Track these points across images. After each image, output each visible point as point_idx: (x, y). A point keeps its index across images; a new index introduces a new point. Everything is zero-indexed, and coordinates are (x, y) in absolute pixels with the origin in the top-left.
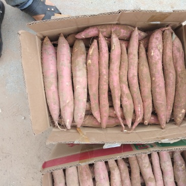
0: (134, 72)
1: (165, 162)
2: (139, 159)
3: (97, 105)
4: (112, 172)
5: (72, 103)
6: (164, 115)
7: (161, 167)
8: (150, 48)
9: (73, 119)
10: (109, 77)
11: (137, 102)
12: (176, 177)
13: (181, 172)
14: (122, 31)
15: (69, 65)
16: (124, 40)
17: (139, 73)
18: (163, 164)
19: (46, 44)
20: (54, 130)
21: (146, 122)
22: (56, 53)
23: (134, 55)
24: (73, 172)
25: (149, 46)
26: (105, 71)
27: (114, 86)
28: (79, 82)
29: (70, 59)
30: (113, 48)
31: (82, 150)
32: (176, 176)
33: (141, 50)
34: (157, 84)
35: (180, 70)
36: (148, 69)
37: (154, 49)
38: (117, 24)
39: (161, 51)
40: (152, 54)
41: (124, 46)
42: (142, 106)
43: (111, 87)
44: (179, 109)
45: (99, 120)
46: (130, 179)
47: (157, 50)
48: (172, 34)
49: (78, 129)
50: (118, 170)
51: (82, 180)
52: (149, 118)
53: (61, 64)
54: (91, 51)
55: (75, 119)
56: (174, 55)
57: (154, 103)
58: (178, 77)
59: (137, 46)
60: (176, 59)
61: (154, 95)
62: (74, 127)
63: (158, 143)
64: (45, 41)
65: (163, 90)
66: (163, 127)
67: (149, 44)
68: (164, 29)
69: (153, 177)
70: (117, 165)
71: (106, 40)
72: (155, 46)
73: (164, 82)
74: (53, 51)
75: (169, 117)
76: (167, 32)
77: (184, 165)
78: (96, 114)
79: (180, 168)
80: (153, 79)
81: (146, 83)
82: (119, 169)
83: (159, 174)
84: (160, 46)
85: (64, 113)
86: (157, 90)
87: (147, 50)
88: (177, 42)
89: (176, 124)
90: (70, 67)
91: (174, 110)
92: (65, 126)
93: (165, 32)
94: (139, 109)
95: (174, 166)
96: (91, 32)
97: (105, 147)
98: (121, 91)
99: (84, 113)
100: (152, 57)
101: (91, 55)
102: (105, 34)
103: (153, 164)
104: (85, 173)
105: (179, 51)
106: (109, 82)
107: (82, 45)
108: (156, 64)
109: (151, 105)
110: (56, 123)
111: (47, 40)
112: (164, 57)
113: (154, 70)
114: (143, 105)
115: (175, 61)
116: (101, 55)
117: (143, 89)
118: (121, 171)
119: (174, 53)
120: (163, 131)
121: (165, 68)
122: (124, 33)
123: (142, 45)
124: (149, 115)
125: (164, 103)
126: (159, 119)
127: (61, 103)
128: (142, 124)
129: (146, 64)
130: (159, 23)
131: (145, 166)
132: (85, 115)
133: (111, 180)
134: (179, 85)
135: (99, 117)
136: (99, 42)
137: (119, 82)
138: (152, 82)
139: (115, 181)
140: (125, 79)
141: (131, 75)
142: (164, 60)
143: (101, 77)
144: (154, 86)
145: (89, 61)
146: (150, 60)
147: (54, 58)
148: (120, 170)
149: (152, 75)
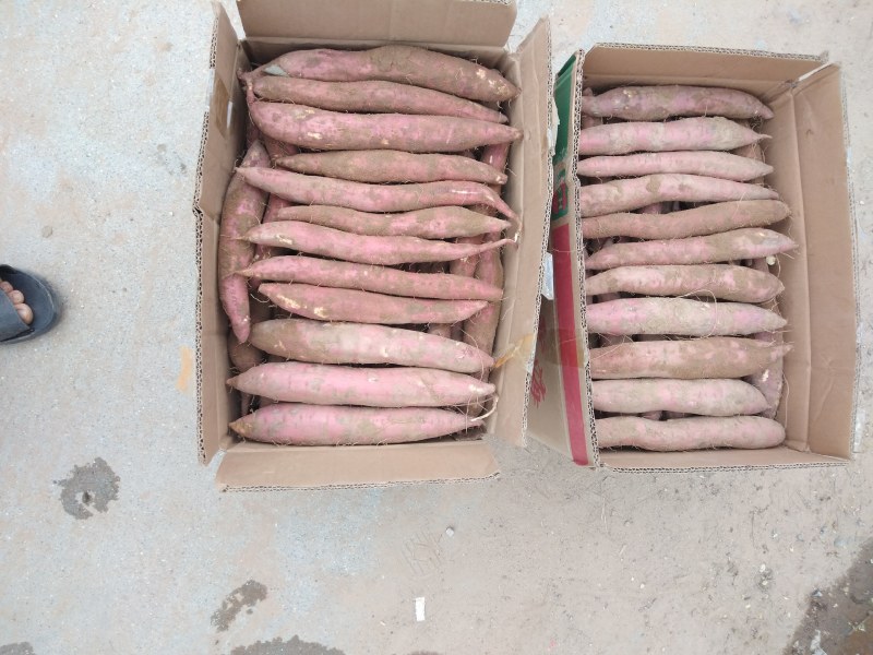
0: (359, 194)
1: (612, 143)
2: (596, 209)
3: (438, 305)
4: (619, 286)
5: (426, 373)
6: (485, 128)
7: (623, 155)
8: (300, 141)
9: (469, 374)
10: (368, 264)
11: (443, 197)
12: (656, 116)
13: (643, 102)
14: (241, 210)
15: (320, 369)
16: (266, 209)
17: (364, 178)
18: (618, 148)
19: (253, 429)
20: (492, 429)
21: (500, 178)
22: (281, 402)
23: (314, 186)
24: (610, 391)
25: (294, 141)
26: (349, 274)
27: (394, 253)
28: (370, 347)
29: (304, 365)
30: (289, 242)
31: (555, 362)
32: (652, 117)
33: (300, 166)
34: (401, 134)
35: (369, 66)
36: (356, 153)
37: (303, 130)
38: (219, 223)
39: (311, 111)
40: (317, 136)
41: (286, 211)
42: (454, 184)
43: (396, 261)
44: (476, 86)
45: (479, 305)
46: (646, 240)
47: (309, 123)
48: (266, 74)
49: (498, 366)
50: (619, 270)
51: (634, 369)
52: (489, 170)
53: (315, 391)
54: (291, 304)
55: (472, 370)
56: (327, 77)
57: (452, 149)
58: (388, 75)
59: (290, 174)
60: (339, 72)
61: (430, 148)
62: (491, 375)
63: (554, 157)
64: (243, 431)
65: (421, 120)
66: (518, 135)
67: (288, 140)
68: (250, 95)
69: (647, 180)
70: (604, 270)
71: (261, 259)
72: (297, 125)
73: (397, 114)
74: (275, 411)
75: (492, 115)
76: (260, 86)
77: (625, 92)
78: (462, 312)
79: (633, 103)
80: (386, 143)
81: (395, 164)
82: (615, 267)
83: (642, 162)
84: (298, 111)
85: (451, 396)
86: (416, 136)
87: (303, 149)
88: (291, 62)
89: (514, 99)
90: (326, 368)
91: (476, 97)
92: (487, 397)
93: (260, 93)
94: (464, 192)
95: (626, 117)
96: (236, 297)
97: (550, 294)
98: (408, 234)
99: (458, 343)
100: (324, 139)
101: (302, 304)
102: (244, 260)
103: (613, 174)
104: (616, 361)
105: (317, 62)
106: (380, 265)
107: (267, 327)
108: (345, 130)
109: (454, 159)
110: (475, 421)
111: (241, 426)
112: (327, 105)
113: (362, 137)
114: (454, 180)
115: (342, 77)
116: (302, 277)
117: (409, 176)
118: (622, 262)
119: (320, 76)
120: (527, 137)
121: (360, 106)
122: (246, 207)
123: (288, 161)
124: (482, 169)
125: (454, 123)
126: (495, 142)
127: (422, 402)
128: (505, 191)
129: (341, 158)
130: (230, 105)
131: (616, 198)
132: (462, 341)
133: (640, 292)
134: (409, 76)
135: (472, 303)
136: (266, 277)
137: (385, 239)
138: (394, 148)
139: (644, 281)
140: (377, 221)
141: (369, 203)
142: (338, 106)
143: (363, 284)
144: (404, 145)
145: (318, 312)
146: (334, 145)
147: (296, 410)
148: (620, 265)
149: (376, 147)
